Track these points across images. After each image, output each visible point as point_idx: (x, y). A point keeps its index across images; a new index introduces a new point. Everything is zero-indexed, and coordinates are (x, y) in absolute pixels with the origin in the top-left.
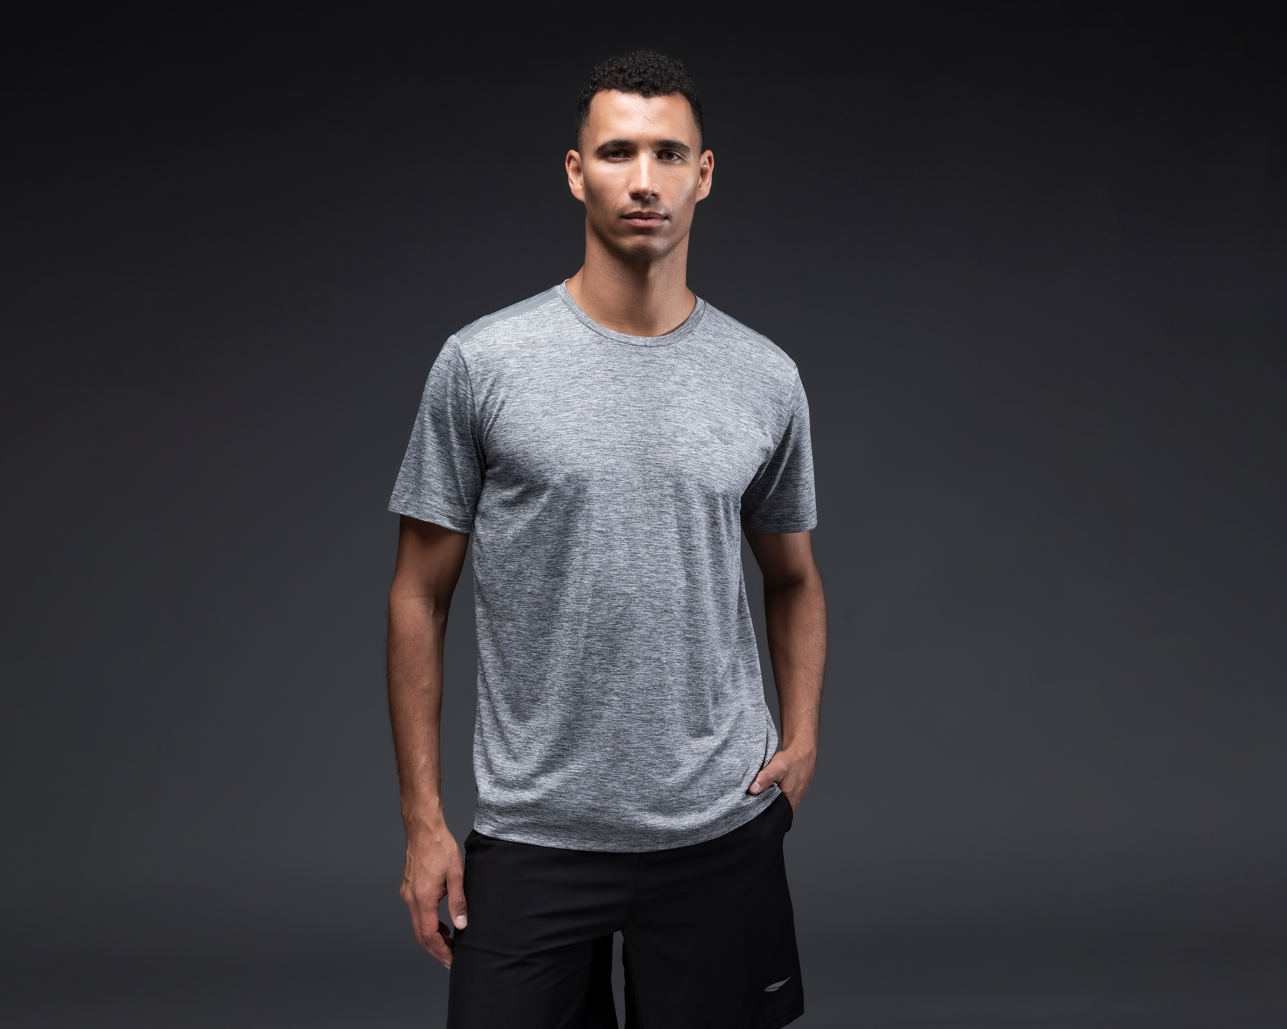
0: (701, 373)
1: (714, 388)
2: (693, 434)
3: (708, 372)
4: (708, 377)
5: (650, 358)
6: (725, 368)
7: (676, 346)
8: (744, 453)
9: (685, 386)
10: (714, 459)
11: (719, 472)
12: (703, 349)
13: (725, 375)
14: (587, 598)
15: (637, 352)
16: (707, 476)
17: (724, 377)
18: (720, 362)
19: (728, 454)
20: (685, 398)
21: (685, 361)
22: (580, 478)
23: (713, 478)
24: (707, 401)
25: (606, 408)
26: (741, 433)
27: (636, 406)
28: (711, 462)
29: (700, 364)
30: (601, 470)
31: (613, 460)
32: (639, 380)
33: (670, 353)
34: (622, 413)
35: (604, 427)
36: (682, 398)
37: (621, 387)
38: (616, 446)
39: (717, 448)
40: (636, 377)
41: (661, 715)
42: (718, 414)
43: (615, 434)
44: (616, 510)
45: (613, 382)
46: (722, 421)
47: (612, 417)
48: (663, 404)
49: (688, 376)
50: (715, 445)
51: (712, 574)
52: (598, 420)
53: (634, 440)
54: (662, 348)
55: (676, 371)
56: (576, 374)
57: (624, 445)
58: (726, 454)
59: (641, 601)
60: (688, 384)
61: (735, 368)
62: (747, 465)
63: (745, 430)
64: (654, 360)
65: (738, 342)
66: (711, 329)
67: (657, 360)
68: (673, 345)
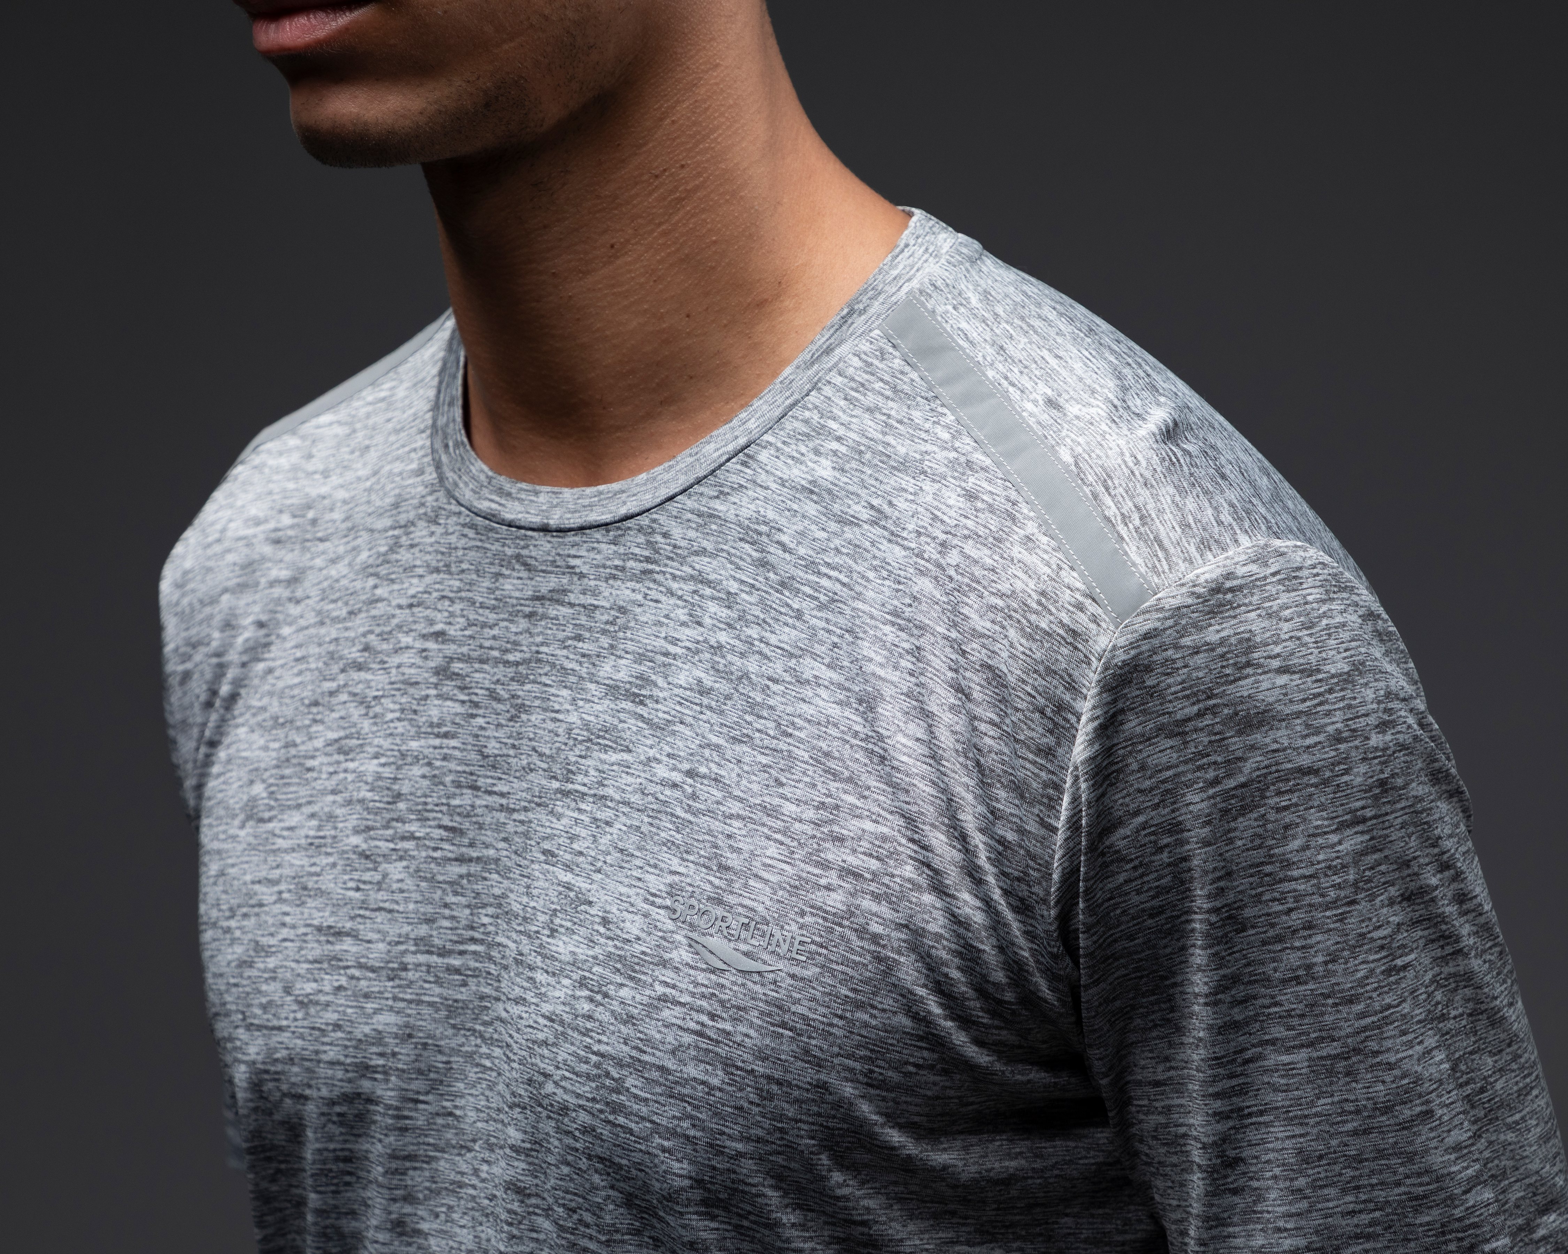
0: (723, 637)
1: (754, 708)
3: (753, 632)
4: (742, 655)
5: (554, 581)
8: (806, 1012)
9: (641, 703)
10: (648, 1041)
11: (662, 1099)
12: (764, 528)
13: (819, 649)
17: (815, 656)
18: (816, 587)
19: (713, 1016)
20: (626, 756)
21: (675, 586)
23: (633, 1125)
24: (703, 770)
25: (398, 796)
26: (808, 919)
28: (634, 1053)
29: (729, 600)
30: (342, 1058)
31: (395, 1019)
33: (627, 557)
34: (446, 821)
35: (378, 877)
36: (615, 757)
37: (459, 708)
38: (409, 959)
39: (674, 987)
42: (728, 830)
43: (411, 906)
45: (436, 686)
46: (734, 861)
47: (412, 837)
48: (558, 784)
49: (666, 654)
50: (668, 975)
52: (364, 846)
54: (598, 535)
55: (629, 635)
58: (704, 1018)
60: (656, 692)
61: (872, 617)
62: (818, 1065)
63: (836, 902)
64: (565, 591)
65: (931, 490)
66: (841, 432)
67: (578, 588)
68: (644, 520)
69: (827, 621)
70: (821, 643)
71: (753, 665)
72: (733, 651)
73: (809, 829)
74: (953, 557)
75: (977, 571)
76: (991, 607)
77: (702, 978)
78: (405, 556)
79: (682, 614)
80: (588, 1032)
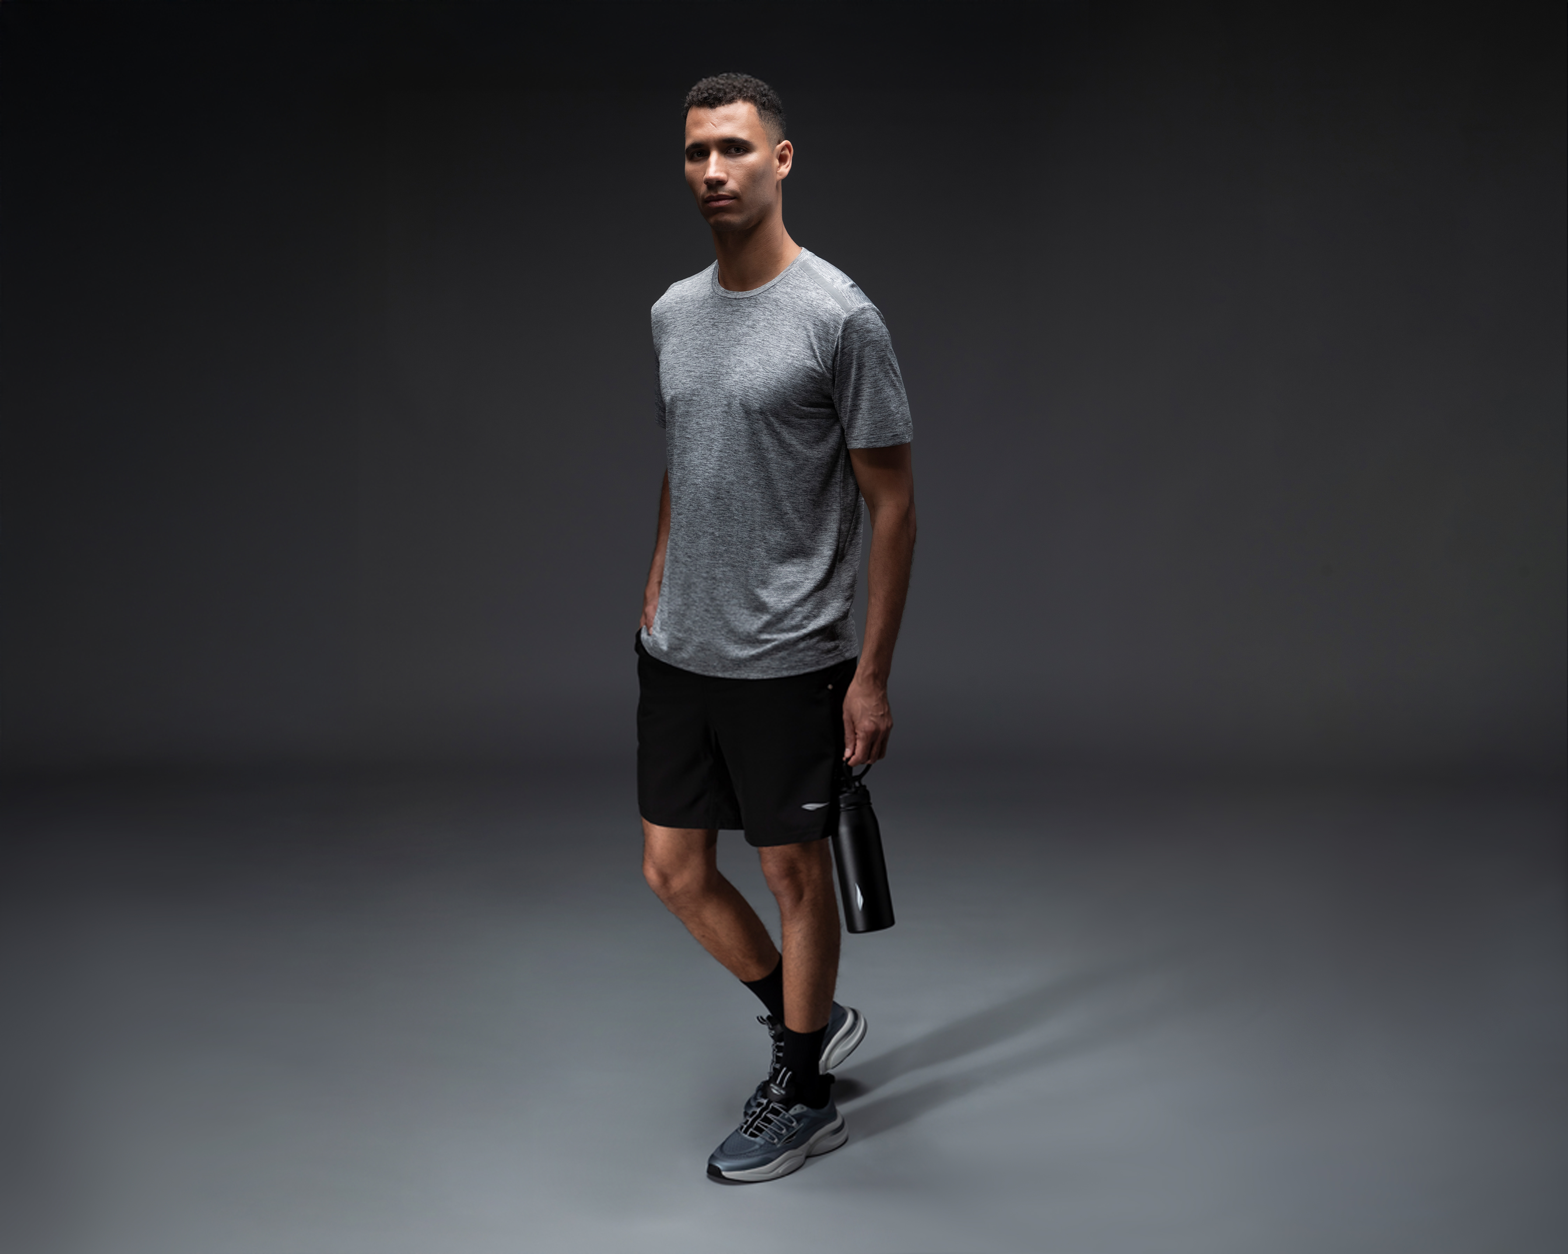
0: (769, 317)
1: (775, 329)
2: (746, 365)
3: (775, 317)
5: (737, 308)
6: (789, 314)
9: (753, 328)
12: (777, 299)
14: (680, 486)
15: (730, 304)
17: (786, 321)
19: (766, 380)
20: (750, 337)
21: (760, 308)
22: (678, 399)
25: (704, 347)
26: (784, 364)
29: (771, 311)
31: (700, 386)
33: (751, 303)
36: (748, 338)
37: (716, 331)
38: (703, 375)
40: (726, 323)
41: (713, 574)
42: (770, 349)
46: (771, 354)
47: (706, 354)
48: (736, 343)
49: (758, 320)
50: (758, 373)
51: (756, 472)
54: (746, 300)
56: (695, 323)
59: (703, 489)
60: (756, 327)
61: (797, 314)
62: (785, 389)
63: (790, 361)
64: (739, 310)
65: (809, 292)
66: (792, 283)
67: (741, 309)
68: (755, 297)
71: (775, 322)
72: (771, 320)
73: (785, 349)
74: (815, 303)
75: (819, 305)
76: (822, 310)
77: (765, 373)
78: (706, 305)
79: (762, 314)
80: (742, 383)
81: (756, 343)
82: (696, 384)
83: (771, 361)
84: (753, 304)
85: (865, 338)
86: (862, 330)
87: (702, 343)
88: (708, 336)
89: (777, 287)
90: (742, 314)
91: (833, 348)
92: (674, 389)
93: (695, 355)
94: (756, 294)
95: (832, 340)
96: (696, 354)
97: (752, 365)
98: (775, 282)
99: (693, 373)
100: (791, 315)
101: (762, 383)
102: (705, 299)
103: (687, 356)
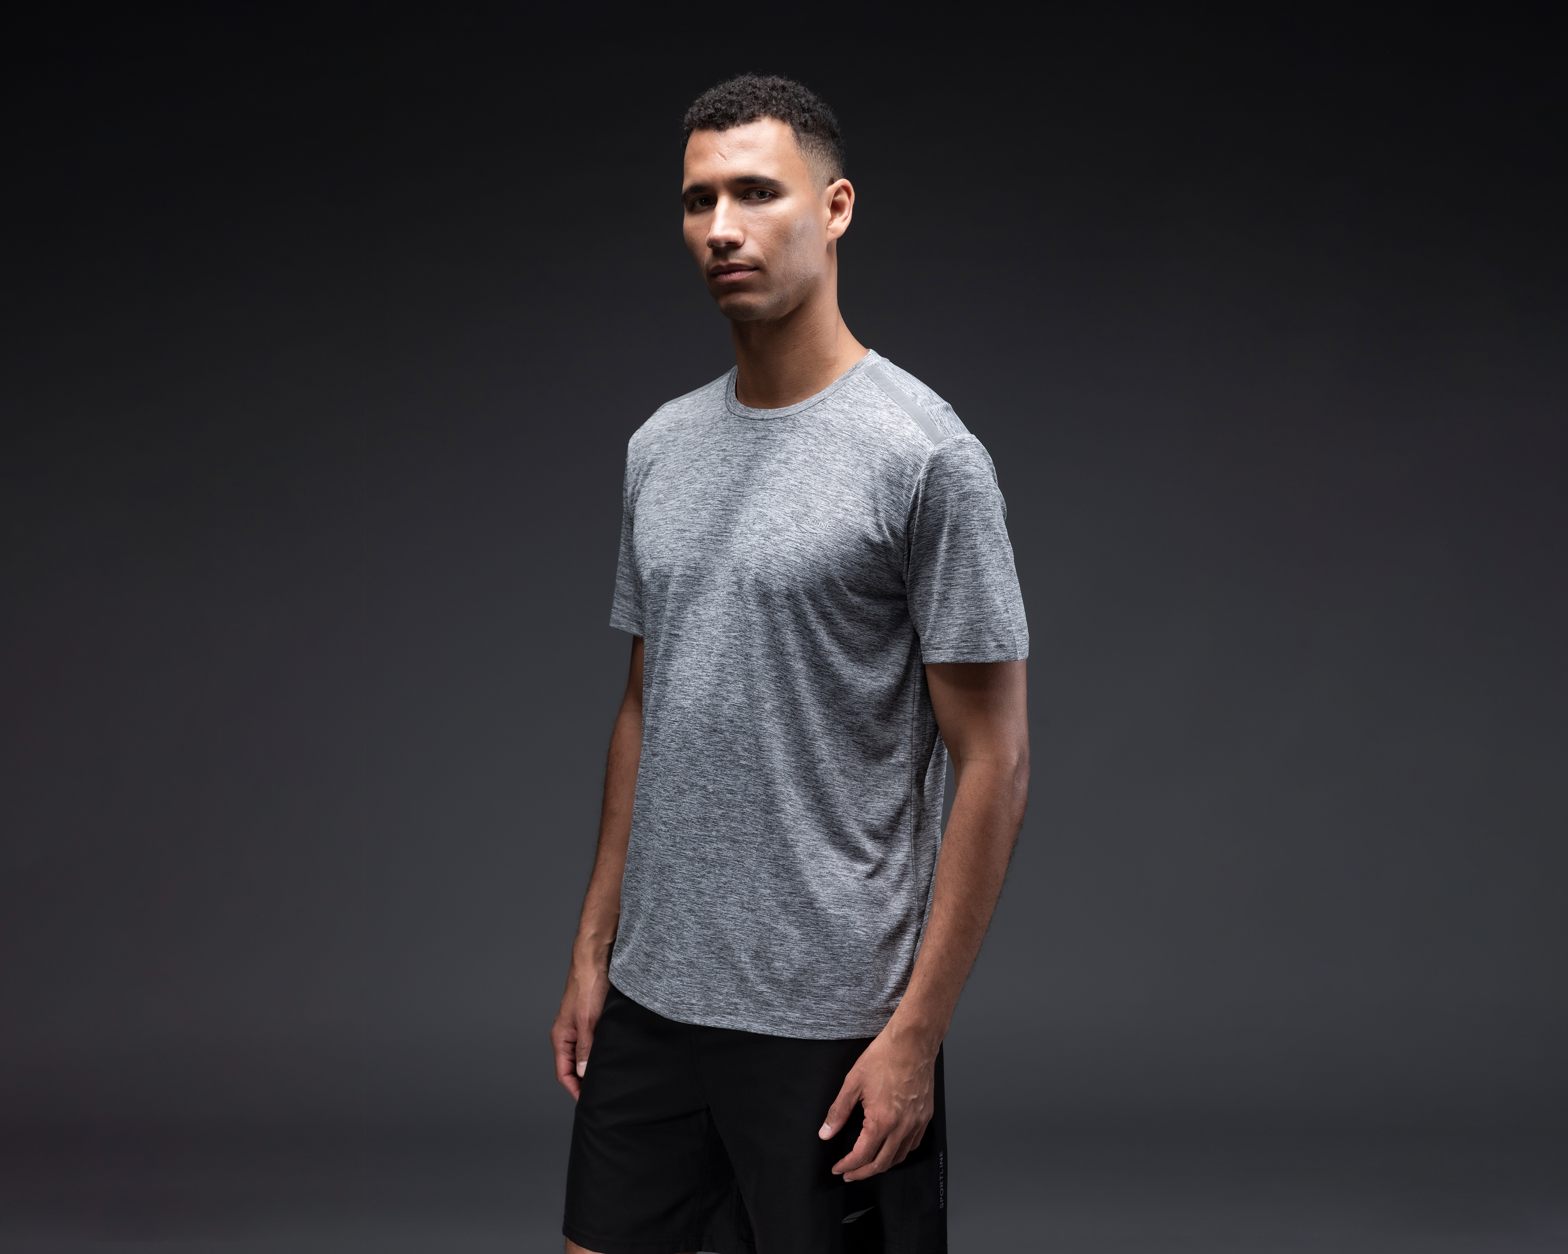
0: (813, 448)
1: (820, 466)
2: (771, 520)
3: (822, 447)
4: (818, 453)
5: (763, 433)
6: (845, 444)
7: (795, 417)
8: (827, 544)
9: (787, 464)
10: (780, 550)
11: (782, 565)
12: (827, 420)
15: (752, 428)
16: (766, 570)
17: (839, 454)
19: (801, 544)
20: (781, 478)
21: (800, 434)
22: (662, 574)
24: (804, 482)
25: (706, 493)
26: (832, 520)
27: (737, 490)
28: (776, 553)
29: (816, 438)
30: (682, 564)
31: (699, 553)
32: (746, 460)
33: (786, 427)
35: (698, 515)
36: (778, 478)
37: (728, 469)
38: (706, 537)
39: (790, 536)
41: (703, 854)
42: (810, 497)
43: (707, 522)
44: (695, 612)
45: (721, 463)
46: (811, 505)
47: (710, 504)
48: (760, 487)
49: (796, 452)
50: (789, 533)
52: (695, 507)
53: (727, 531)
54: (778, 420)
55: (785, 447)
57: (715, 536)
58: (798, 545)
59: (692, 716)
60: (792, 461)
61: (857, 444)
62: (828, 559)
63: (840, 516)
64: (767, 436)
65: (878, 411)
66: (851, 397)
67: (771, 435)
68: (792, 417)
69: (844, 445)
70: (842, 450)
71: (821, 455)
72: (816, 451)
73: (834, 498)
74: (885, 427)
75: (893, 430)
76: (896, 439)
77: (799, 534)
78: (714, 431)
79: (801, 442)
80: (762, 548)
81: (788, 486)
82: (692, 550)
83: (810, 515)
84: (789, 427)
85: (962, 487)
86: (957, 474)
87: (703, 487)
88: (714, 477)
89: (828, 402)
90: (772, 443)
91: (910, 498)
92: (656, 558)
93: (692, 506)
94: (794, 412)
95: (908, 485)
96: (692, 503)
97: (779, 521)
98: (825, 394)
99: (687, 534)
100: (848, 445)
101: (793, 549)
102: (715, 421)
103: (679, 508)
